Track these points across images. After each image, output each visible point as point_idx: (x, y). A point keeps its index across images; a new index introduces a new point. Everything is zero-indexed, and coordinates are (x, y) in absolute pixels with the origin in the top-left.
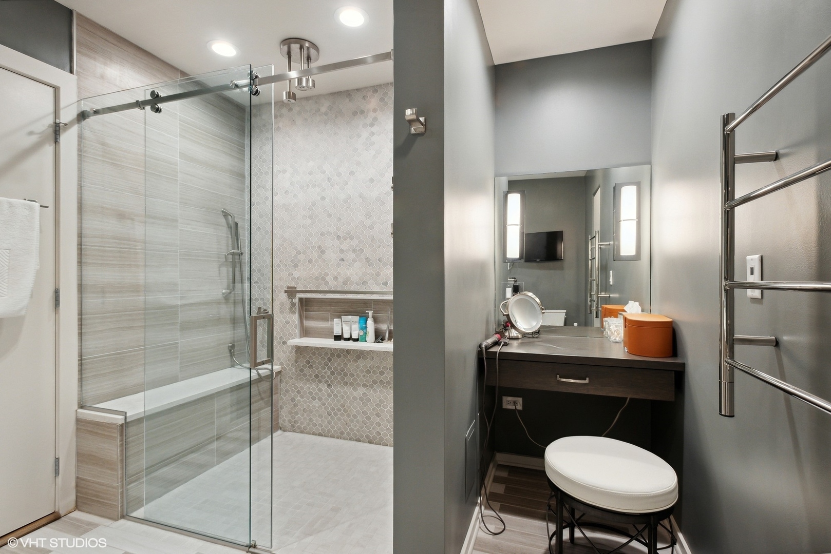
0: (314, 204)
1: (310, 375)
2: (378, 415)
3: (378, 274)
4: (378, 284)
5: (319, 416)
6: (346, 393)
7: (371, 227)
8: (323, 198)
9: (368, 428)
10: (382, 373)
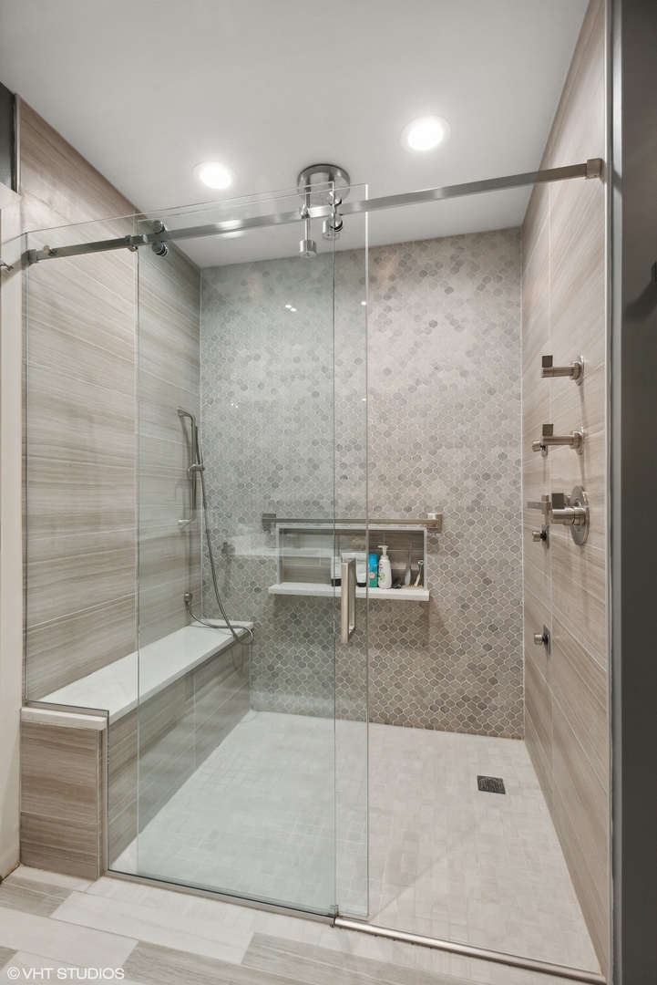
0: (302, 401)
1: (297, 634)
2: (398, 686)
3: (397, 497)
4: (397, 510)
5: (310, 689)
6: (350, 657)
7: (388, 434)
8: (316, 394)
9: (383, 703)
10: (403, 629)
